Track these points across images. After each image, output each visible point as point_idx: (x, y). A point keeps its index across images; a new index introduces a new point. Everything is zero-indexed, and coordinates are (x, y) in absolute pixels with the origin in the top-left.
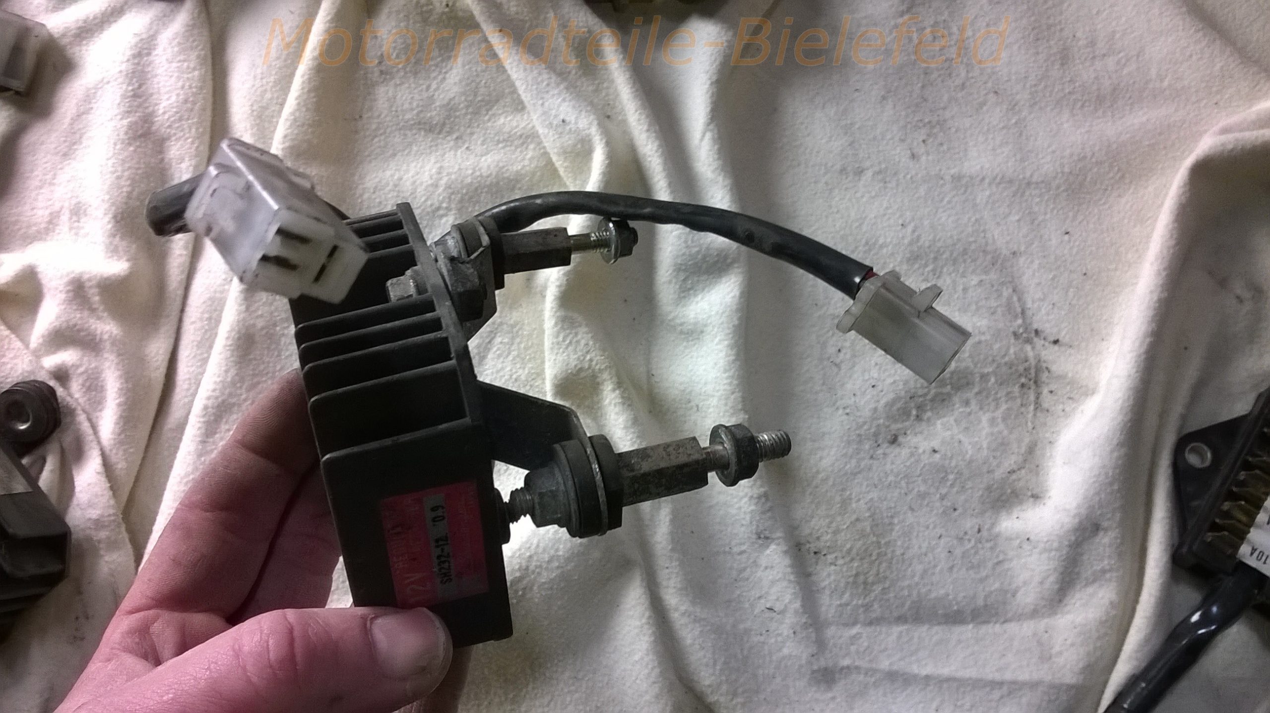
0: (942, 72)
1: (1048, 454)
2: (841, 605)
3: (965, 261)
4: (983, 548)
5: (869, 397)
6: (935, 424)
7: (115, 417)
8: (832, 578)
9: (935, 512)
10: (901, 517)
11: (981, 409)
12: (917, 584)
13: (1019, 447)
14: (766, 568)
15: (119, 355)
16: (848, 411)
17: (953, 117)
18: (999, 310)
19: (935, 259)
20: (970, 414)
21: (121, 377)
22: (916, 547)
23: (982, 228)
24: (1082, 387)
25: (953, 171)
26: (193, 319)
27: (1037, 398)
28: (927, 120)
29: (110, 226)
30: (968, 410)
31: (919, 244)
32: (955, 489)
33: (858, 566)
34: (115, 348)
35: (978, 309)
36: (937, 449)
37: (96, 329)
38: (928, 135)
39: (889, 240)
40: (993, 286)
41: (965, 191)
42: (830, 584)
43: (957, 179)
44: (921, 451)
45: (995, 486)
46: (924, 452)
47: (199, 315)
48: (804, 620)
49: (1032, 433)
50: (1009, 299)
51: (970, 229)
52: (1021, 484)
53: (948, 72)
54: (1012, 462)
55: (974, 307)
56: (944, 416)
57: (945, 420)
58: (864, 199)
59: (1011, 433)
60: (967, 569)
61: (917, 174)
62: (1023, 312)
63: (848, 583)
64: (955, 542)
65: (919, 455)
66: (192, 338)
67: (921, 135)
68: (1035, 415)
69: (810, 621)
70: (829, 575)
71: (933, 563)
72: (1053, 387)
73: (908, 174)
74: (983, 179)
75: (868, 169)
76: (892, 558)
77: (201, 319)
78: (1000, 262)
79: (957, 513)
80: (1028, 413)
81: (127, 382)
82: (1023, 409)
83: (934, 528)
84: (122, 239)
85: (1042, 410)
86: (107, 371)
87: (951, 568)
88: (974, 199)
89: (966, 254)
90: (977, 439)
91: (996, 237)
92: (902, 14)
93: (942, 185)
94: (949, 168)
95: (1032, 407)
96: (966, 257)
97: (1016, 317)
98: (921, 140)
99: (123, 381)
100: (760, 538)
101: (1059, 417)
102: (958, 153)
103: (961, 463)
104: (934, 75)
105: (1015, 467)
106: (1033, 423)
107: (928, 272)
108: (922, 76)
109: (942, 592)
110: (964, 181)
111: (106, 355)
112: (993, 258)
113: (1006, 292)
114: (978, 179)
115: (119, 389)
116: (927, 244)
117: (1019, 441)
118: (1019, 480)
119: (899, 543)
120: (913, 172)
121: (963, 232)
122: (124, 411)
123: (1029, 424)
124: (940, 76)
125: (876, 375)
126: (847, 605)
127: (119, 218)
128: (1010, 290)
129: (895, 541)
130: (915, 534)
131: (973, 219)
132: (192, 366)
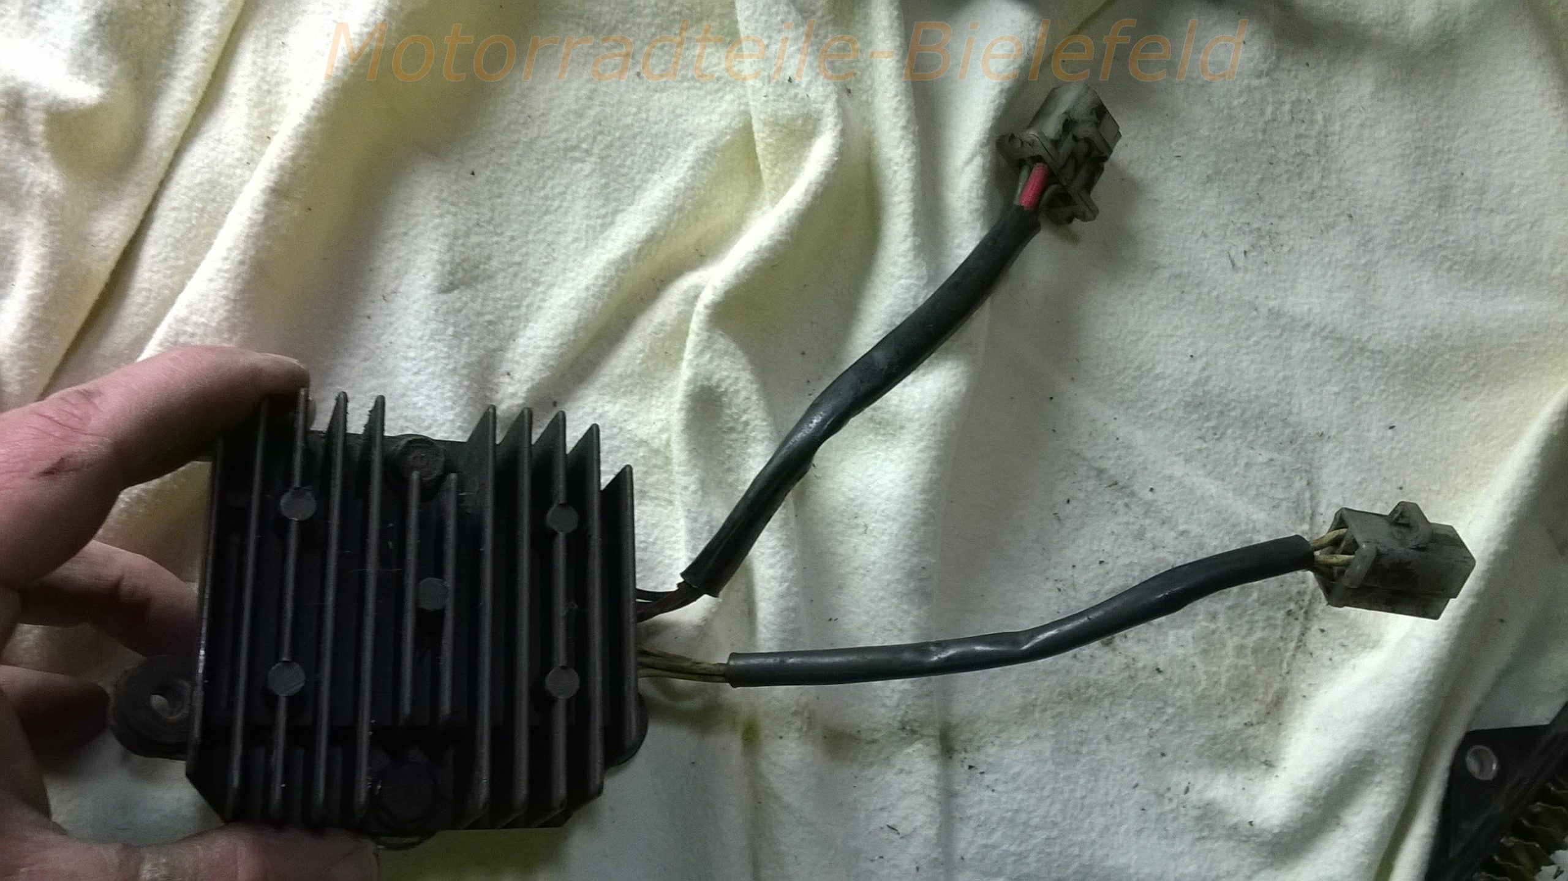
0: (1291, 168)
1: (1297, 712)
2: (985, 846)
3: (1257, 427)
4: (1185, 815)
5: (1092, 574)
6: (1166, 634)
7: (21, 315)
8: (985, 806)
9: (1136, 752)
10: (1093, 747)
11: (1230, 629)
12: (1093, 842)
13: (1265, 694)
14: (901, 771)
15: (50, 223)
16: (1060, 585)
17: (1288, 232)
18: (1284, 504)
19: (1222, 413)
20: (1213, 632)
21: (43, 257)
22: (1102, 792)
23: (1288, 391)
24: (1361, 635)
25: (1272, 303)
26: (175, 204)
27: (1303, 634)
28: (1255, 226)
29: (87, 28)
30: (1213, 626)
31: (1206, 388)
32: (1171, 728)
33: (1022, 800)
34: (47, 212)
35: (1257, 495)
36: (1161, 668)
37: (25, 175)
38: (1253, 246)
39: (1169, 371)
40: (1284, 471)
41: (1281, 335)
42: (979, 814)
43: (1275, 315)
44: (1140, 665)
45: (1224, 737)
46: (1144, 667)
47: (187, 201)
48: (934, 855)
49: (1284, 679)
50: (1300, 493)
51: (1274, 387)
52: (1256, 744)
53: (1298, 170)
54: (1253, 712)
55: (1253, 492)
56: (1180, 627)
57: (1181, 632)
58: (1150, 307)
59: (1259, 671)
60: (1159, 838)
61: (1225, 293)
62: (1313, 516)
63: (1003, 819)
64: (1153, 798)
65: (1137, 670)
66: (167, 231)
67: (1242, 243)
68: (1294, 655)
69: (942, 859)
70: (981, 801)
71: (1118, 820)
72: (1325, 625)
73: (1214, 289)
74: (1308, 325)
75: (1164, 267)
76: (1069, 800)
77: (189, 208)
78: (1300, 441)
79: (1164, 759)
80: (1286, 650)
81: (52, 265)
82: (1281, 644)
83: (1131, 772)
84: (100, 51)
85: (1304, 653)
86: (26, 242)
87: (1140, 831)
88: (1290, 349)
89: (1262, 418)
90: (1215, 669)
91: (1304, 407)
92: (1259, 76)
93: (1255, 318)
94: (1267, 298)
95: (1293, 645)
96: (1260, 422)
97: (1302, 520)
98: (1242, 249)
99: (47, 264)
100: (903, 728)
101: (1323, 666)
102: (1284, 281)
103: (1190, 696)
104: (1278, 170)
105: (1254, 720)
106: (1289, 665)
107: (1208, 428)
108: (1264, 166)
109: (1122, 860)
110: (1282, 321)
111: (30, 218)
112: (1294, 433)
113: (1299, 484)
114: (1302, 323)
115: (37, 274)
116: (1217, 391)
117: (1267, 685)
118: (1256, 737)
119: (1082, 781)
120: (1222, 290)
121: (1265, 387)
122: (37, 308)
123: (1285, 665)
124: (1287, 172)
125: (1108, 548)
126: (994, 847)
127: (104, 19)
128: (1304, 482)
129: (1078, 777)
130: (1105, 774)
131: (1281, 375)
132: (158, 272)
